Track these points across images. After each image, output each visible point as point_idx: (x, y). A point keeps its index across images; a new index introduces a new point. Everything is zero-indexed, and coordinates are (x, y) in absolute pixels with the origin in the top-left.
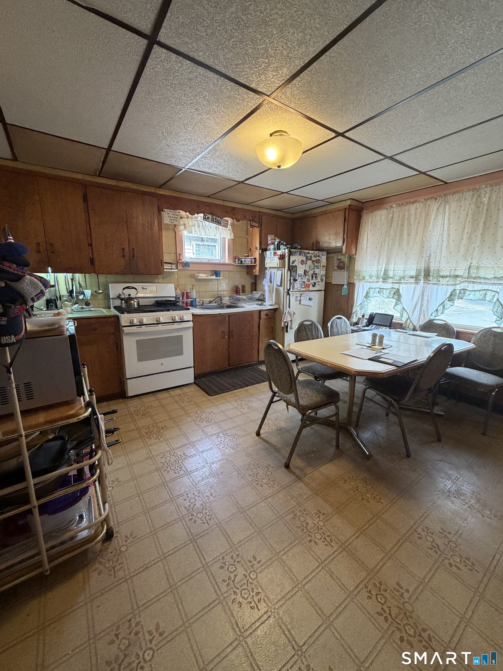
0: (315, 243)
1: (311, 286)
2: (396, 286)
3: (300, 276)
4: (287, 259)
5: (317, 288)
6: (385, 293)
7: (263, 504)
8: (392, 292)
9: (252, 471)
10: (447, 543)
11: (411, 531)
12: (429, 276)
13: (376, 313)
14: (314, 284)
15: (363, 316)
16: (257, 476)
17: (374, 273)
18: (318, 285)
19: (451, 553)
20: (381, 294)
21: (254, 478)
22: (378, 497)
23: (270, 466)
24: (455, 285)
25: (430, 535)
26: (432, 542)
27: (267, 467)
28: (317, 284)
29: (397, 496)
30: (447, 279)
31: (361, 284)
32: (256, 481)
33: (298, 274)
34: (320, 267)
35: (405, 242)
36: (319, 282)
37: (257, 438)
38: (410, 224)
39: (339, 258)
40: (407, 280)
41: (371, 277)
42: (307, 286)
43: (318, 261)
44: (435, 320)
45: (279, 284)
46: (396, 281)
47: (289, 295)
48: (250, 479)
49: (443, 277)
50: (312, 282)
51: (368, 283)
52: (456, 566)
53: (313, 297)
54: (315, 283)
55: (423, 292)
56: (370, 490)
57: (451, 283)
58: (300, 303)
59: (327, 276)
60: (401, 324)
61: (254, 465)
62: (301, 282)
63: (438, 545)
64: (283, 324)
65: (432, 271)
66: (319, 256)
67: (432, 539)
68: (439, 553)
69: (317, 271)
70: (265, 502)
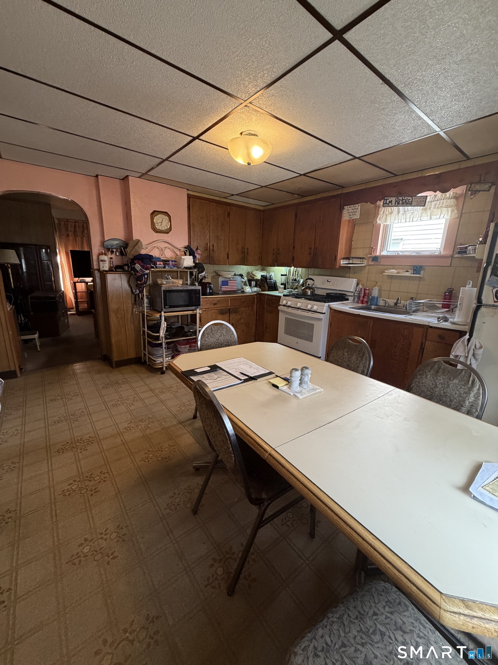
10: (87, 487)
11: (109, 469)
19: (80, 486)
22: (147, 460)
25: (99, 480)
26: (94, 478)
29: (143, 475)
52: (72, 484)
56: (156, 458)
63: (90, 481)
67: (96, 479)
68: (85, 479)
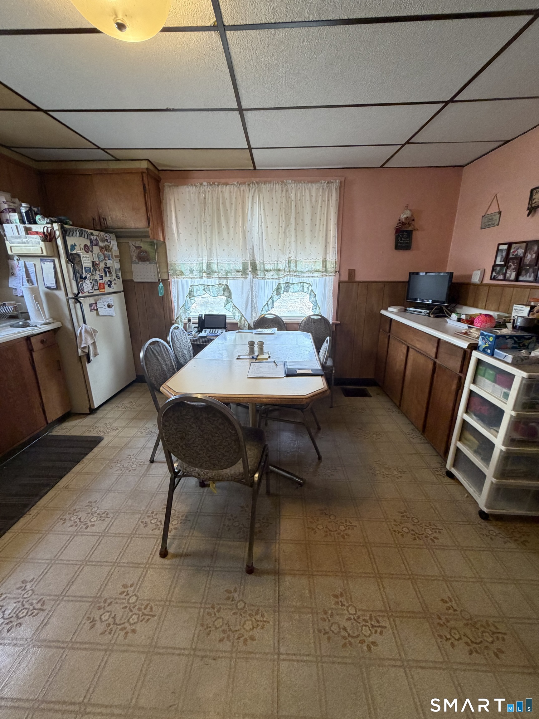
0: (97, 219)
1: (106, 286)
2: (224, 282)
3: (88, 270)
4: (59, 242)
5: (114, 288)
6: (211, 290)
7: (284, 666)
8: (221, 289)
9: (216, 628)
12: (256, 269)
13: (205, 315)
14: (109, 283)
15: (189, 320)
16: (230, 630)
17: (196, 267)
18: (115, 284)
20: (207, 291)
21: (231, 638)
22: (348, 523)
23: (229, 592)
24: (279, 278)
27: (228, 598)
28: (113, 283)
30: (272, 273)
31: (180, 281)
32: (239, 638)
33: (85, 268)
34: (113, 258)
35: (224, 230)
36: (114, 279)
37: (166, 561)
38: (226, 210)
39: (137, 245)
40: (234, 275)
41: (192, 271)
42: (101, 286)
43: (107, 248)
44: (266, 315)
45: (54, 285)
46: (223, 276)
47: (80, 303)
48: (227, 645)
49: (267, 271)
50: (106, 279)
51: (189, 280)
53: (112, 303)
54: (111, 282)
55: (252, 287)
56: (337, 521)
57: (276, 277)
58: (98, 314)
59: (122, 269)
60: (236, 324)
61: (209, 614)
62: (91, 281)
64: (80, 351)
65: (258, 265)
66: (107, 240)
69: (109, 263)
70: (284, 660)
